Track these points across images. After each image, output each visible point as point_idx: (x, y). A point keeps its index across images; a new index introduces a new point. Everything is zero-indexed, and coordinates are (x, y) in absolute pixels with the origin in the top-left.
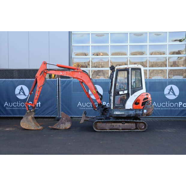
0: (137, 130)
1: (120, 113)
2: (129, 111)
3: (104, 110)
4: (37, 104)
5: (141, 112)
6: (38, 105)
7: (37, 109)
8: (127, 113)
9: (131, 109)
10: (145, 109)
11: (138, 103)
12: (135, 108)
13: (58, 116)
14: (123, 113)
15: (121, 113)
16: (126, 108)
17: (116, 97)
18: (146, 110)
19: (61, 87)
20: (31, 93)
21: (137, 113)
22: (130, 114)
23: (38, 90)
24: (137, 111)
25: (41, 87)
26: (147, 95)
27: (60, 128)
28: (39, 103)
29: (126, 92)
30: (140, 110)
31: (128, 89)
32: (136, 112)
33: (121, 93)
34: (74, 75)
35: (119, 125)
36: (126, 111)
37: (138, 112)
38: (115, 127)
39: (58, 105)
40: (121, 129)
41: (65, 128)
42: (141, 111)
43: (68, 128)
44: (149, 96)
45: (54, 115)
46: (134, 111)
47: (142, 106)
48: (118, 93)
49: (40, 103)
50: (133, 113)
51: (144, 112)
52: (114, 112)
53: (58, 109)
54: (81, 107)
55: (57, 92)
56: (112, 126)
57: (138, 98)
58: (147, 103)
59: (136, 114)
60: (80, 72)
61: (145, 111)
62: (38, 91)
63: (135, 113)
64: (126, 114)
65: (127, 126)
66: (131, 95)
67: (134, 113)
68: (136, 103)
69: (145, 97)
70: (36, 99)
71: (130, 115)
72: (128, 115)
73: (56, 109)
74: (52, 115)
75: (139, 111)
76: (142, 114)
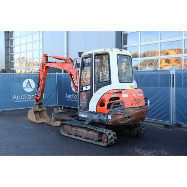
0: (100, 143)
1: (83, 116)
2: (92, 114)
8: (91, 117)
9: (94, 112)
11: (104, 105)
12: (99, 112)
15: (85, 116)
16: (89, 111)
17: (81, 94)
18: (111, 116)
21: (100, 118)
22: (94, 118)
24: (101, 115)
26: (118, 92)
27: (52, 124)
29: (89, 88)
31: (91, 84)
32: (99, 116)
33: (84, 89)
34: (64, 66)
35: (82, 131)
36: (89, 114)
37: (102, 117)
38: (79, 134)
40: (84, 137)
41: (56, 125)
42: (106, 117)
43: (58, 126)
46: (98, 115)
47: (107, 109)
48: (82, 89)
50: (96, 118)
51: (109, 119)
52: (79, 114)
56: (76, 132)
57: (103, 97)
58: (112, 106)
59: (100, 120)
60: (69, 63)
62: (41, 84)
64: (89, 118)
65: (90, 134)
66: (95, 92)
67: (98, 117)
68: (101, 103)
70: (39, 92)
71: (94, 120)
72: (92, 120)
75: (103, 115)
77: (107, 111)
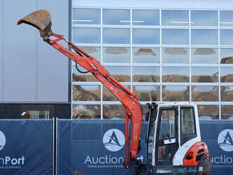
2: (178, 168)
3: (139, 168)
4: (19, 160)
5: (195, 171)
6: (21, 161)
7: (18, 169)
9: (180, 165)
10: (201, 166)
11: (192, 157)
12: (186, 165)
14: (170, 172)
16: (174, 165)
17: (159, 147)
19: (59, 132)
21: (189, 171)
22: (179, 173)
24: (190, 168)
26: (203, 145)
29: (173, 141)
30: (193, 167)
31: (176, 137)
32: (188, 170)
33: (166, 142)
36: (174, 169)
37: (191, 170)
39: (53, 161)
42: (195, 169)
44: (206, 147)
46: (186, 168)
47: (196, 161)
48: (163, 142)
49: (23, 159)
50: (183, 172)
52: (156, 170)
53: (53, 168)
54: (91, 165)
57: (191, 149)
58: (203, 157)
61: (201, 169)
63: (186, 171)
64: (174, 173)
66: (181, 145)
68: (188, 156)
69: (201, 148)
72: (177, 174)
76: (197, 173)
77: (196, 163)
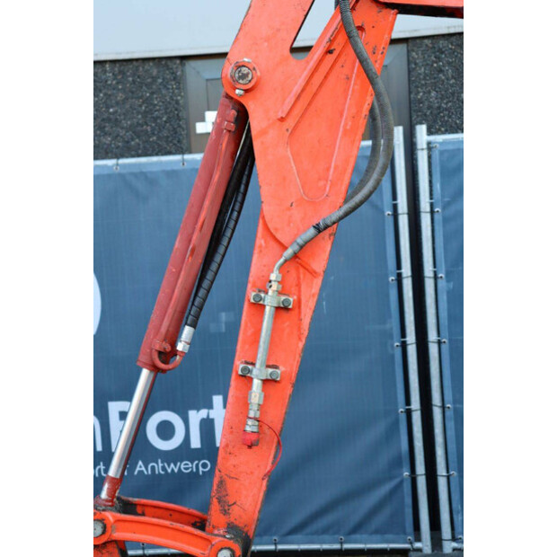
4: (195, 417)
6: (207, 426)
7: (194, 475)
13: (425, 545)
20: (168, 355)
23: (271, 300)
25: (326, 245)
28: (210, 406)
39: (417, 418)
45: (381, 532)
49: (219, 412)
53: (421, 468)
55: (399, 278)
62: (281, 309)
73: (397, 463)
74: (357, 529)
